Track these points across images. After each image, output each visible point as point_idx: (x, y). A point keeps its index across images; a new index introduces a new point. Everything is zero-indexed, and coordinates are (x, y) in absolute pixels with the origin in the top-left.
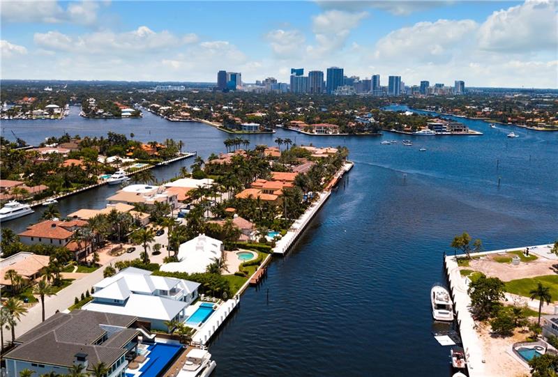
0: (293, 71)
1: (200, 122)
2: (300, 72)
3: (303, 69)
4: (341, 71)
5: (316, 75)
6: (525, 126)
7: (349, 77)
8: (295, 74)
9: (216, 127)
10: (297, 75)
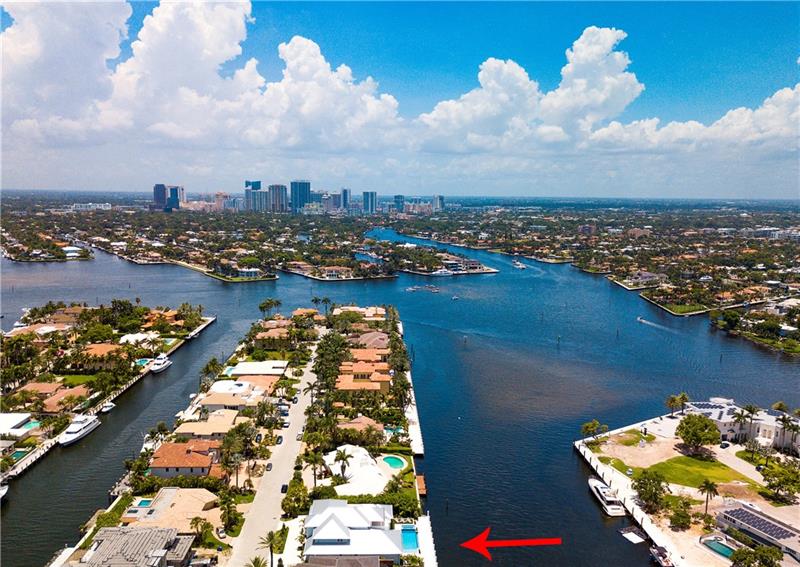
0: (248, 184)
1: (176, 265)
2: (257, 185)
3: (259, 182)
4: (307, 185)
5: (278, 189)
6: (533, 257)
7: (316, 191)
8: (250, 187)
9: (202, 272)
10: (253, 188)
